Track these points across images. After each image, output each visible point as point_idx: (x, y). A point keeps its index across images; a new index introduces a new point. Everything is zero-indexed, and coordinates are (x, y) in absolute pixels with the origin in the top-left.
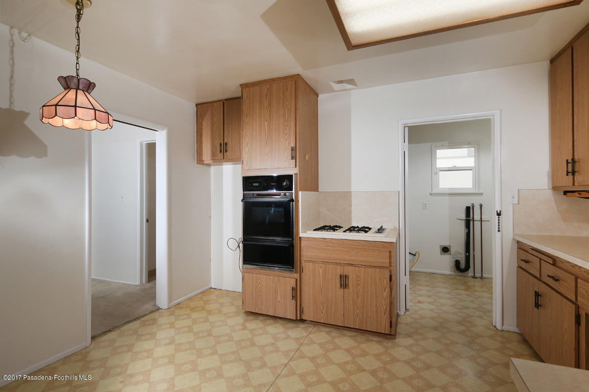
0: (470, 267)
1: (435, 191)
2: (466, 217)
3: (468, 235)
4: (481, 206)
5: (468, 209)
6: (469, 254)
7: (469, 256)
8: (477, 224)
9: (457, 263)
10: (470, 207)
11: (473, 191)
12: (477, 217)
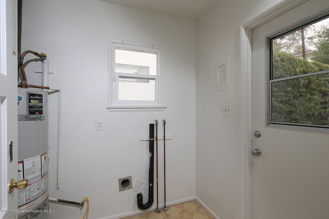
0: (153, 200)
1: (115, 105)
2: (150, 138)
3: (152, 159)
4: (164, 123)
5: (152, 126)
6: (153, 184)
7: (152, 187)
8: (161, 144)
9: (140, 197)
10: (153, 125)
11: (156, 105)
12: (160, 136)
